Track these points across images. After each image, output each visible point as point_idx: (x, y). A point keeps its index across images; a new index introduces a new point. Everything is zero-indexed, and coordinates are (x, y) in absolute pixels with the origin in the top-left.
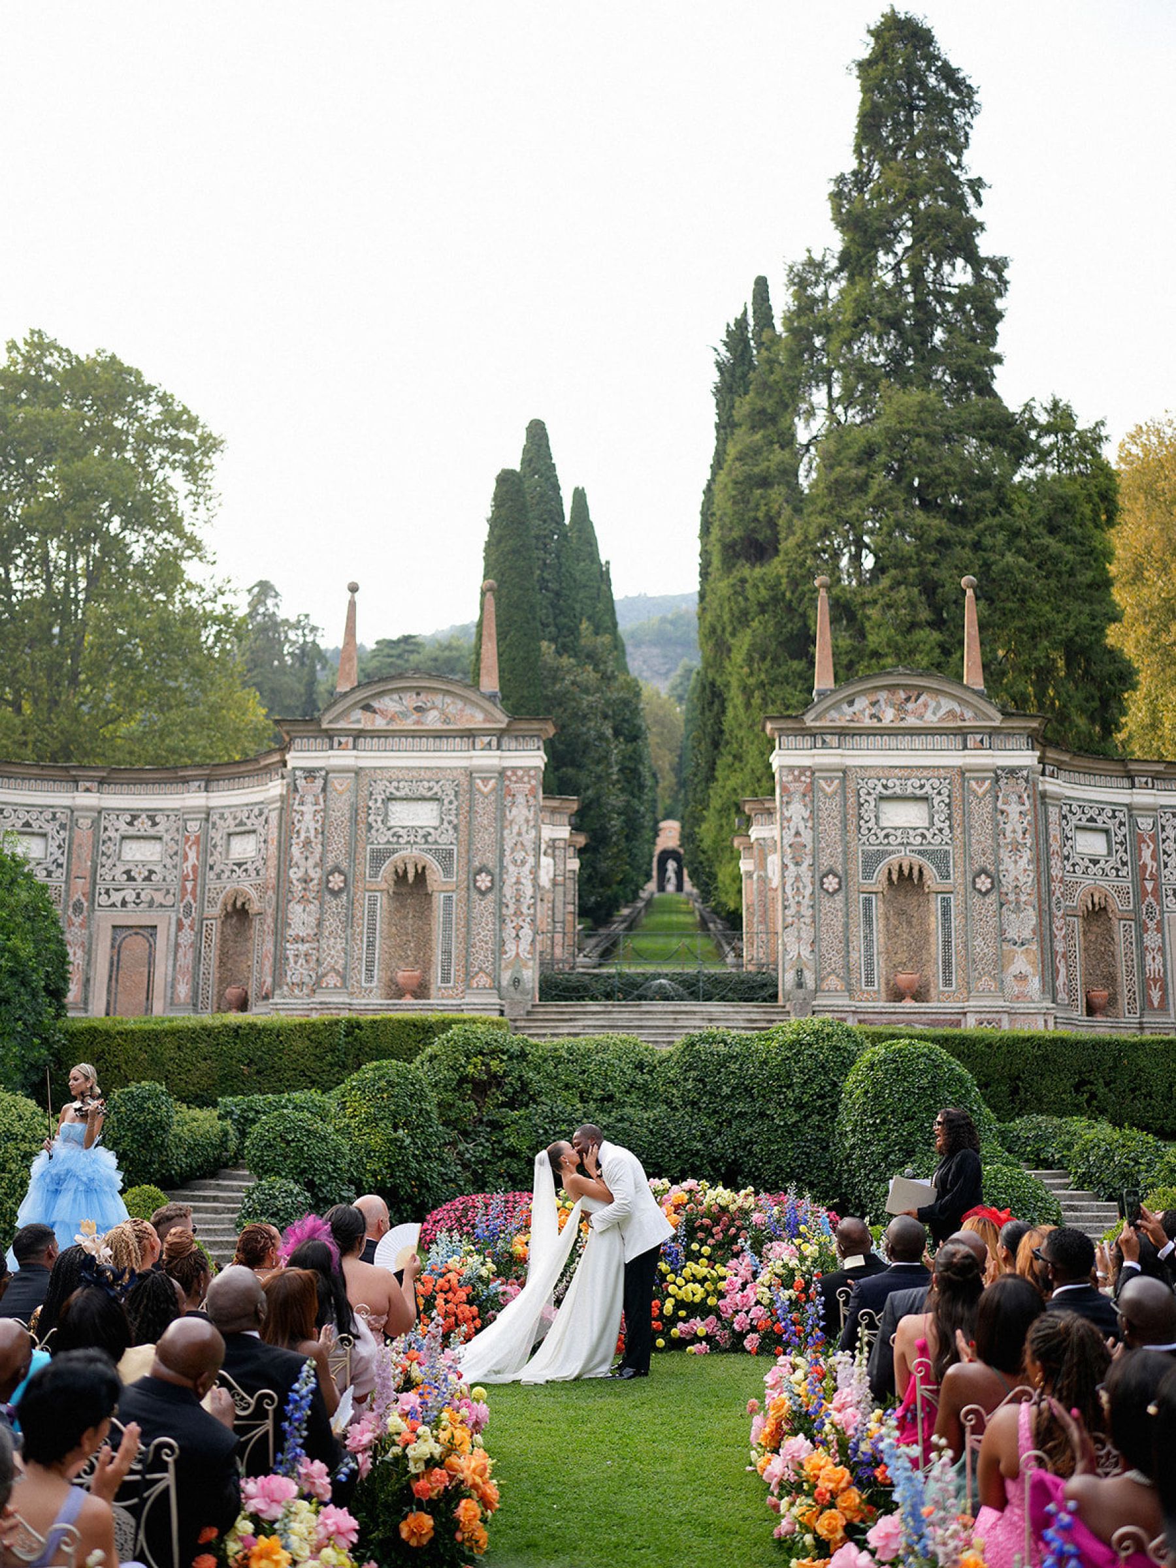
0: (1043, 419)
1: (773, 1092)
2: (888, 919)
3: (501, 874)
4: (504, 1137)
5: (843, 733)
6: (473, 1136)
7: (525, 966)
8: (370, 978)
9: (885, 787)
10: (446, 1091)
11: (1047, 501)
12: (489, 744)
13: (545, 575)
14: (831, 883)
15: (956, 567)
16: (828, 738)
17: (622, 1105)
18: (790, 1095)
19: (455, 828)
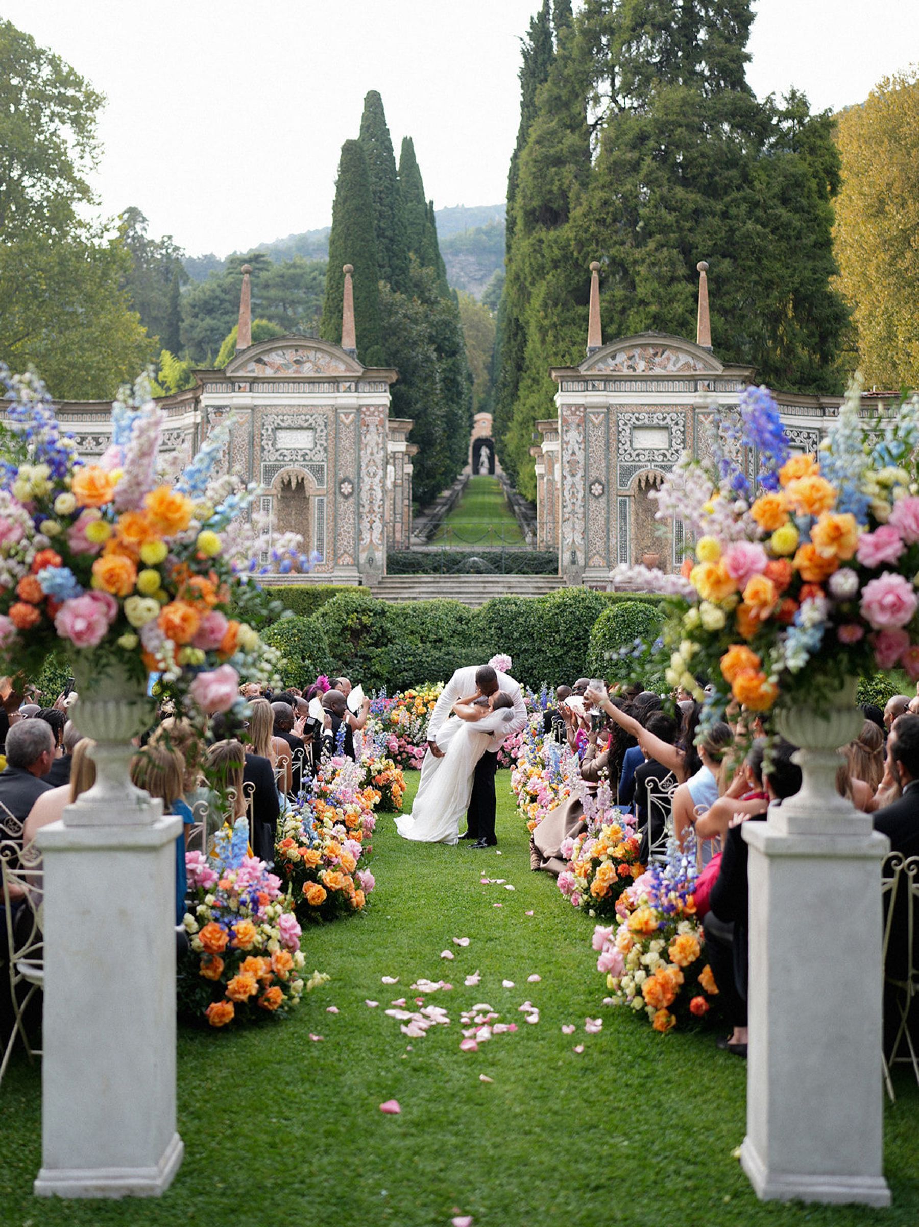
0: (782, 106)
1: (546, 636)
2: (637, 515)
3: (359, 483)
5: (607, 379)
7: (377, 549)
9: (638, 419)
10: (334, 636)
11: (781, 179)
12: (349, 387)
13: (382, 225)
14: (596, 490)
15: (708, 232)
16: (597, 383)
17: (448, 645)
18: (557, 637)
19: (325, 449)
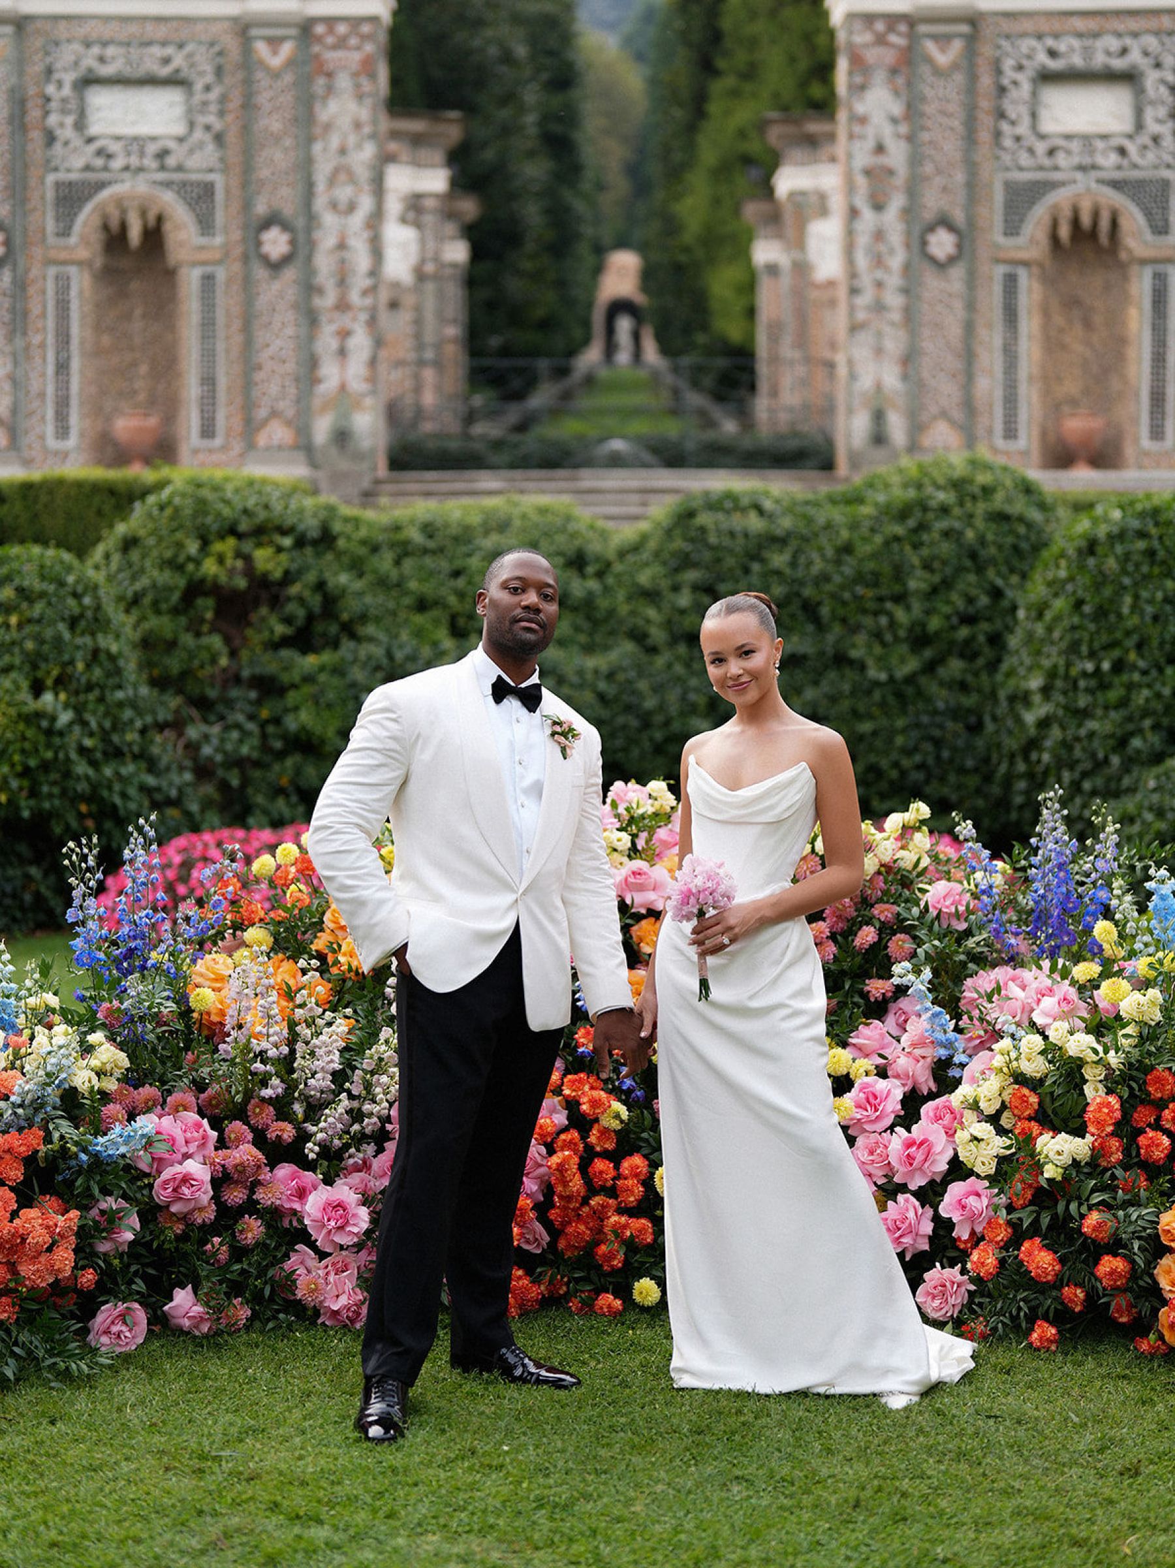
1: (864, 611)
2: (1048, 314)
3: (309, 230)
4: (287, 710)
6: (220, 708)
7: (357, 405)
8: (63, 431)
9: (1052, 54)
10: (158, 612)
14: (942, 243)
18: (900, 615)
19: (219, 139)
